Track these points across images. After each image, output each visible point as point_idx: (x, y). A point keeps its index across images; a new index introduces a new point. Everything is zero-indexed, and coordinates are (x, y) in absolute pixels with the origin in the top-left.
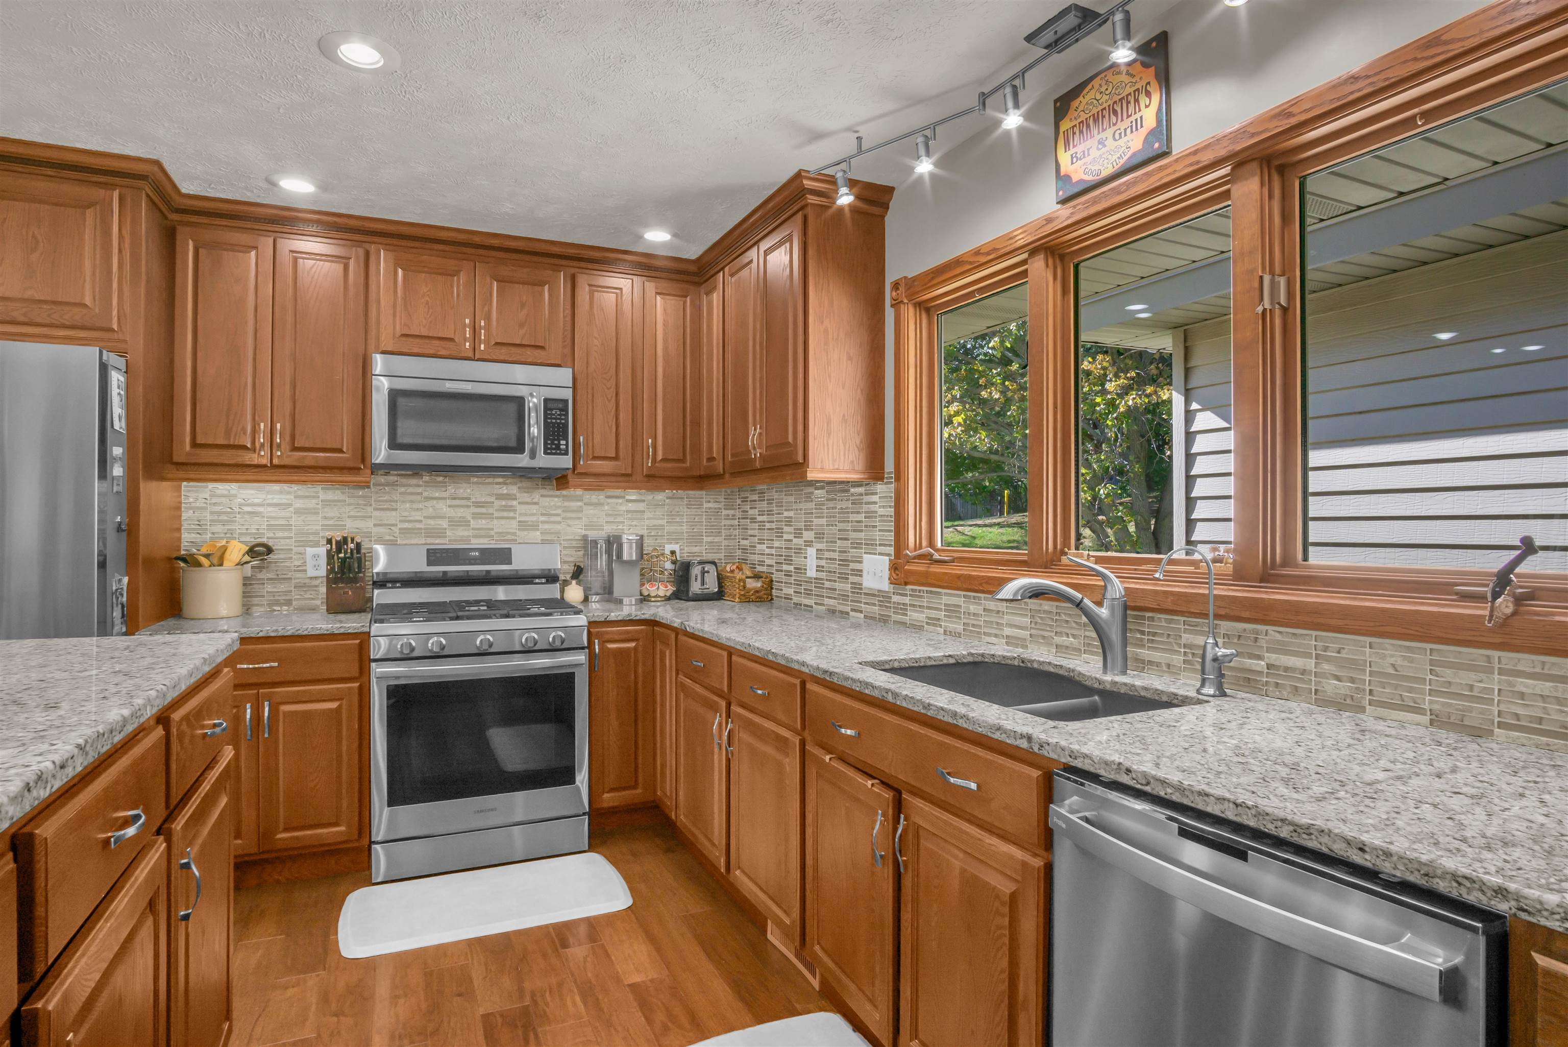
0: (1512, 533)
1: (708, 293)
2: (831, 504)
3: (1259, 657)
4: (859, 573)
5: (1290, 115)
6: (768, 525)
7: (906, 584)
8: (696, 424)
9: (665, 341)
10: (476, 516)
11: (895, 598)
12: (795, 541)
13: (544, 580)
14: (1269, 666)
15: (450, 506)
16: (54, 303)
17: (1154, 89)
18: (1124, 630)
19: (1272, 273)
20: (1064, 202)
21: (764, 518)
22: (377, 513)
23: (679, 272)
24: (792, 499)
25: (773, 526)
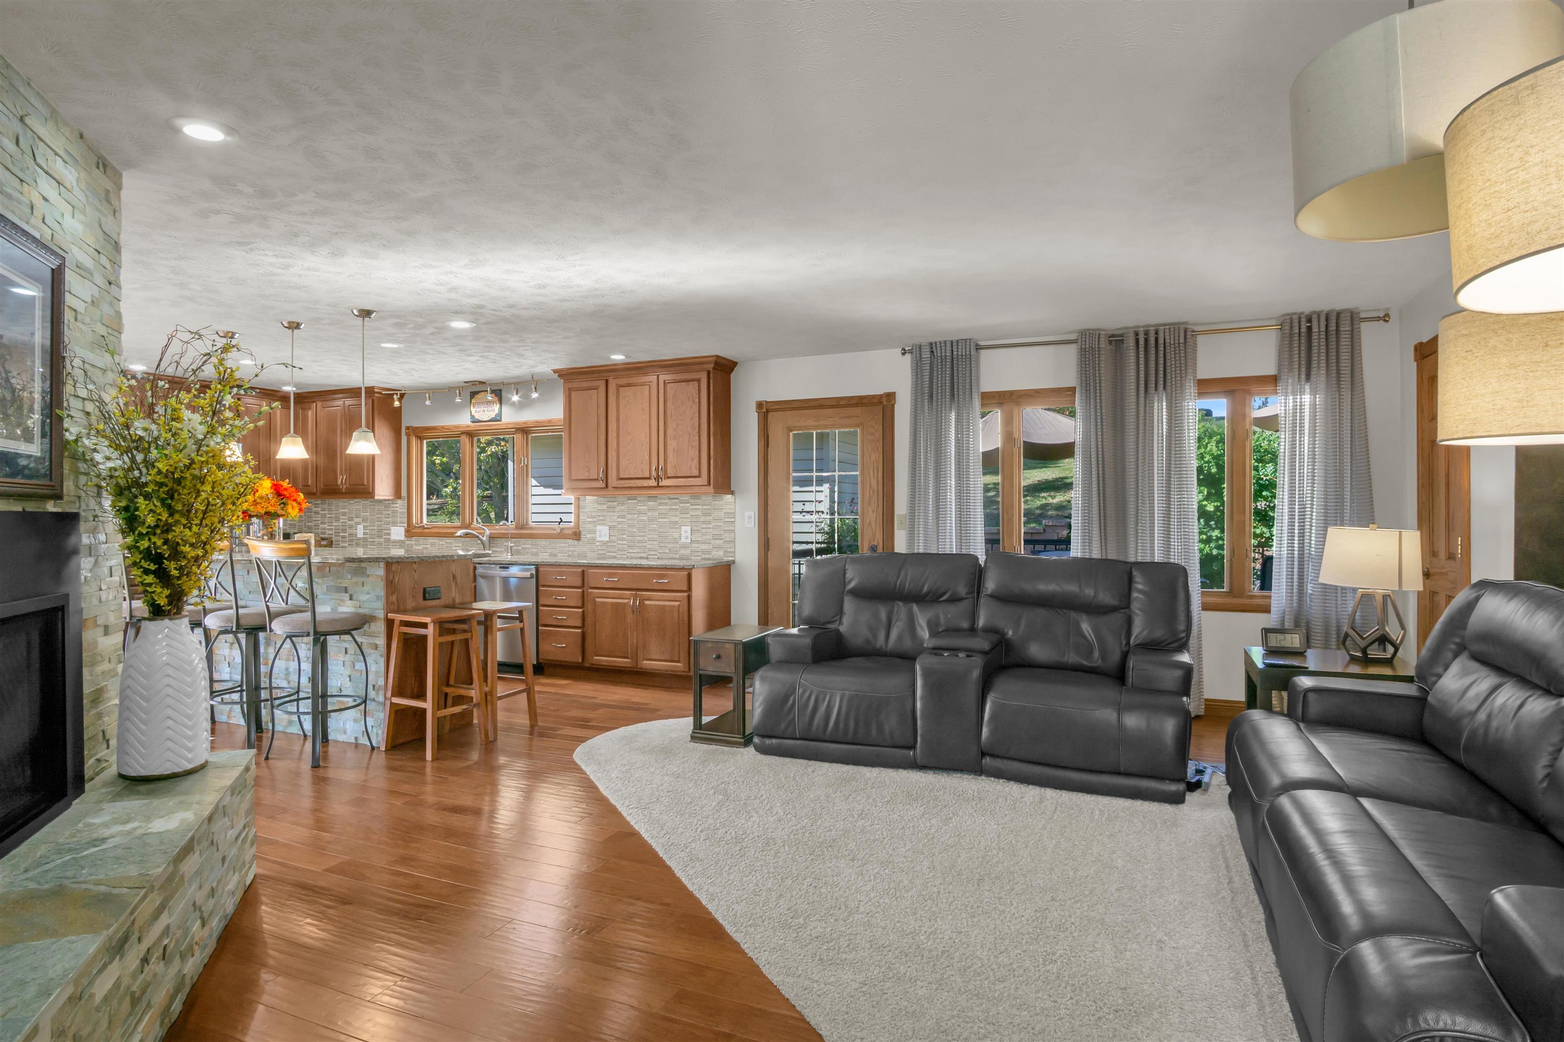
0: (556, 518)
1: (305, 409)
2: (372, 507)
3: (520, 546)
4: (389, 534)
5: (526, 424)
6: (330, 516)
7: (413, 536)
11: (407, 542)
12: (349, 522)
14: (523, 548)
17: (498, 402)
18: (490, 544)
19: (524, 456)
20: (473, 422)
21: (328, 513)
24: (346, 504)
25: (333, 516)
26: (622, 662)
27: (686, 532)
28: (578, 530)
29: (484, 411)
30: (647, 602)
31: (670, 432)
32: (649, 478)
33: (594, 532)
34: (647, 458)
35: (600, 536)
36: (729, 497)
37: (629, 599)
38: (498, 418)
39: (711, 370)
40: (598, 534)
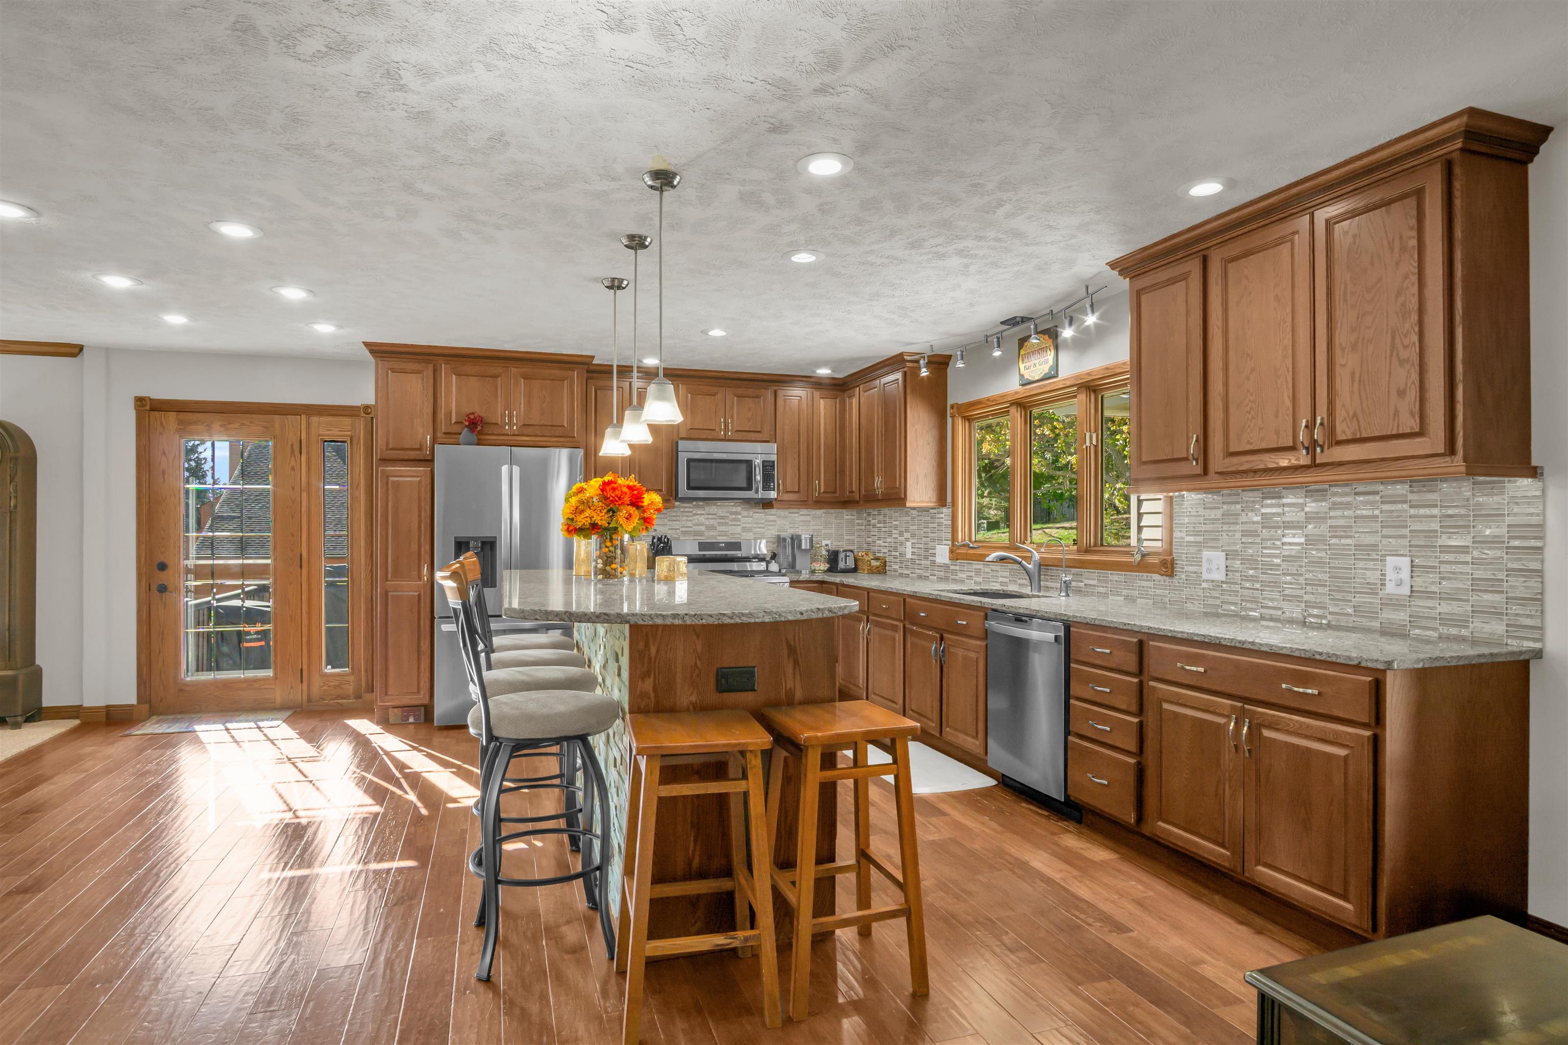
1: (850, 397)
2: (919, 518)
3: (1082, 582)
4: (934, 555)
5: (1091, 375)
6: (883, 529)
7: (957, 560)
8: (842, 471)
9: (825, 424)
10: (720, 524)
11: (952, 567)
12: (900, 538)
13: (757, 560)
14: (1085, 585)
15: (707, 519)
16: (552, 426)
17: (1052, 348)
18: (1040, 575)
19: (1090, 431)
20: (1023, 385)
21: (881, 525)
22: (670, 523)
23: (835, 385)
24: (897, 514)
25: (887, 529)
26: (1212, 852)
27: (1397, 569)
28: (1169, 558)
29: (1035, 365)
30: (1266, 733)
31: (1342, 337)
32: (1293, 448)
33: (1199, 563)
34: (1288, 403)
35: (1209, 570)
36: (1525, 485)
37: (1228, 717)
38: (1053, 374)
39: (1456, 156)
40: (1205, 565)
